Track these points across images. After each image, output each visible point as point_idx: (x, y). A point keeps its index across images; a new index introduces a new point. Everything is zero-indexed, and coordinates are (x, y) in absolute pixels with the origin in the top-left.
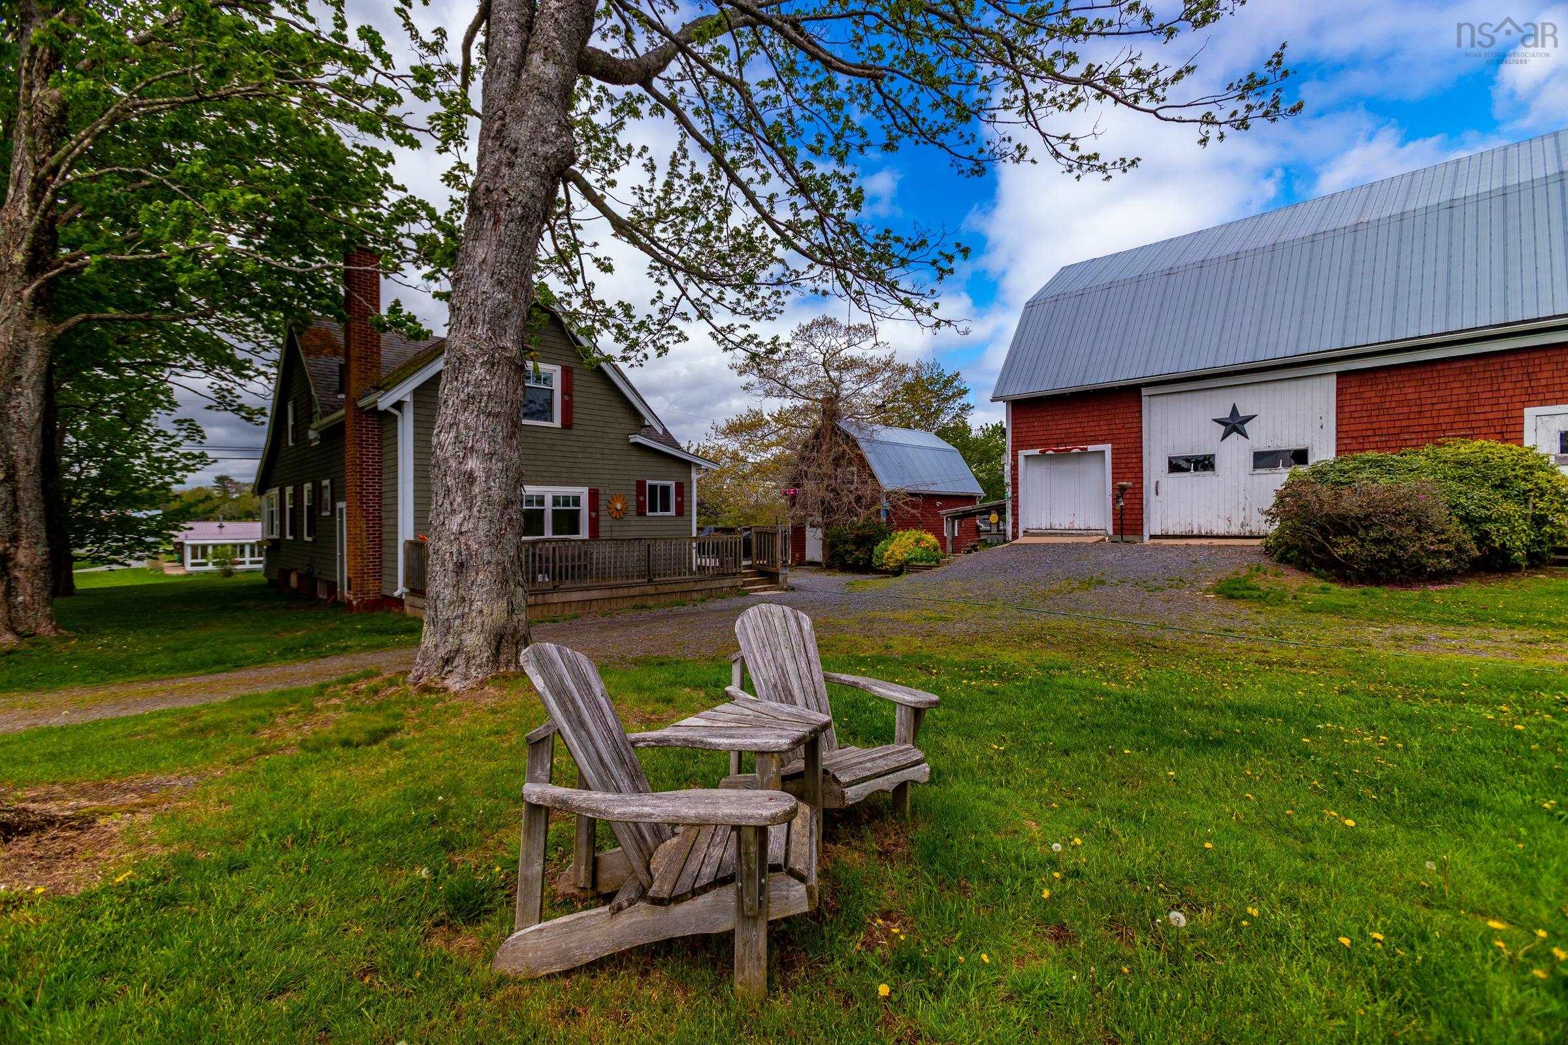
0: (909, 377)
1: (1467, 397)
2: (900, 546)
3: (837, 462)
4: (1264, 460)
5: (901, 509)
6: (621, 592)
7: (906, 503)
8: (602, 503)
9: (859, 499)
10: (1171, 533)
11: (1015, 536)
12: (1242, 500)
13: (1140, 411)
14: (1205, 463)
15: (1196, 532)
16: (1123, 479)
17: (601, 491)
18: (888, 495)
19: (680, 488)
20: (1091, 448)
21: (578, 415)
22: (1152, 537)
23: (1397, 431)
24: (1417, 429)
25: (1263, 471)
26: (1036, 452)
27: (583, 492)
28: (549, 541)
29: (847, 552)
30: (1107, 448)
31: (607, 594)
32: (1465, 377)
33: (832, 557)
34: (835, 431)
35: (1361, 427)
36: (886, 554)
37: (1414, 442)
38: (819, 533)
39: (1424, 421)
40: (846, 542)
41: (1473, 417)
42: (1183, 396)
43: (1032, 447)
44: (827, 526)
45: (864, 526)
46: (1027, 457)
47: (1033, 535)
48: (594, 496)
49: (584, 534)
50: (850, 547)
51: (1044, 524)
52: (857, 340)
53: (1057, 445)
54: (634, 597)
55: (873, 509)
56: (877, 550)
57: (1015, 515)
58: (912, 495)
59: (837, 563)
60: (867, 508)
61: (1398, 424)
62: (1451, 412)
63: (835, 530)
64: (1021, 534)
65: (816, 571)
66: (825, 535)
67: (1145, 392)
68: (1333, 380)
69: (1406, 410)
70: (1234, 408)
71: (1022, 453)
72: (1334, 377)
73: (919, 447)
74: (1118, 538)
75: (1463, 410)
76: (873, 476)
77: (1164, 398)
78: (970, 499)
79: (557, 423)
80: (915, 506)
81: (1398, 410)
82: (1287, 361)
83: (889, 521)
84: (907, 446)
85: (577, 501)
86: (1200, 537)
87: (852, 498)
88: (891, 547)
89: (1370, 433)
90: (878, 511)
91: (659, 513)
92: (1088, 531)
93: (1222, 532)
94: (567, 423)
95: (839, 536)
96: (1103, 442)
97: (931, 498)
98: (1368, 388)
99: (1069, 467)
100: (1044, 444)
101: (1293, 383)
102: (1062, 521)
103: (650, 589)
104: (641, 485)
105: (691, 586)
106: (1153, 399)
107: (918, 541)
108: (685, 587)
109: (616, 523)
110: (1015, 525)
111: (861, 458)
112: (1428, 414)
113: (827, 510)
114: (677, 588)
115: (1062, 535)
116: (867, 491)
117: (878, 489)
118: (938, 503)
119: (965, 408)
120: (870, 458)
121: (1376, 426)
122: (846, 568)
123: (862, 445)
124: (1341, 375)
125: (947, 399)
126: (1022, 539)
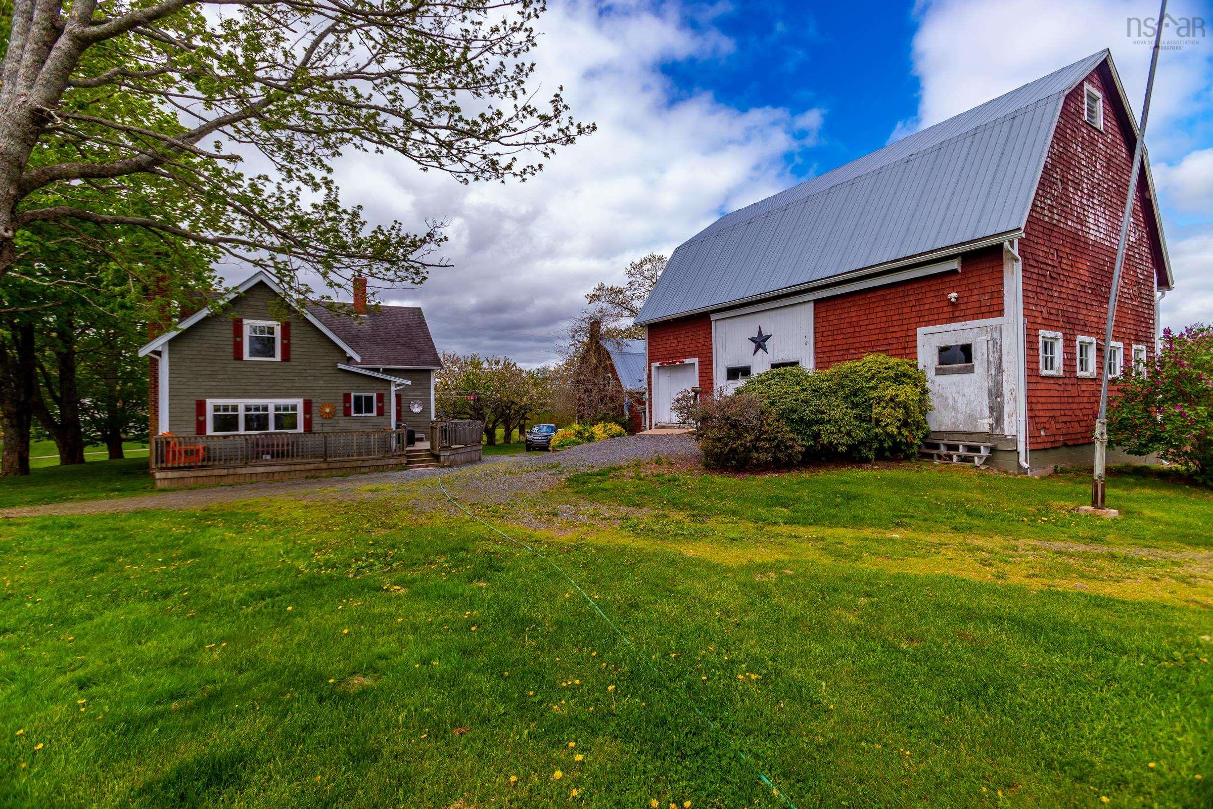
1: (885, 319)
5: (633, 405)
6: (298, 467)
7: (634, 401)
8: (315, 409)
11: (650, 427)
13: (711, 332)
14: (745, 372)
16: (705, 384)
17: (314, 401)
18: (628, 394)
19: (380, 398)
20: (685, 361)
21: (294, 352)
23: (847, 347)
24: (860, 345)
26: (659, 364)
27: (299, 402)
28: (272, 434)
30: (695, 360)
31: (286, 468)
32: (883, 303)
34: (598, 347)
35: (829, 344)
39: (862, 339)
41: (889, 335)
42: (733, 321)
43: (658, 360)
45: (602, 418)
46: (656, 368)
47: (658, 427)
48: (308, 406)
49: (300, 429)
51: (667, 420)
53: (669, 359)
54: (309, 470)
57: (651, 412)
58: (639, 393)
61: (848, 341)
62: (876, 332)
64: (653, 427)
67: (713, 317)
68: (811, 306)
69: (852, 330)
70: (760, 329)
71: (653, 365)
72: (811, 305)
75: (884, 330)
76: (618, 380)
77: (724, 322)
79: (278, 357)
81: (848, 330)
82: (774, 294)
83: (629, 414)
85: (294, 408)
89: (833, 348)
91: (364, 414)
94: (286, 356)
96: (694, 356)
98: (831, 313)
100: (662, 358)
101: (791, 309)
103: (323, 466)
104: (347, 397)
105: (359, 464)
106: (718, 322)
108: (354, 464)
109: (326, 421)
110: (650, 421)
111: (612, 367)
112: (864, 333)
114: (347, 465)
115: (674, 428)
120: (618, 366)
121: (836, 343)
123: (613, 357)
124: (816, 302)
126: (653, 430)
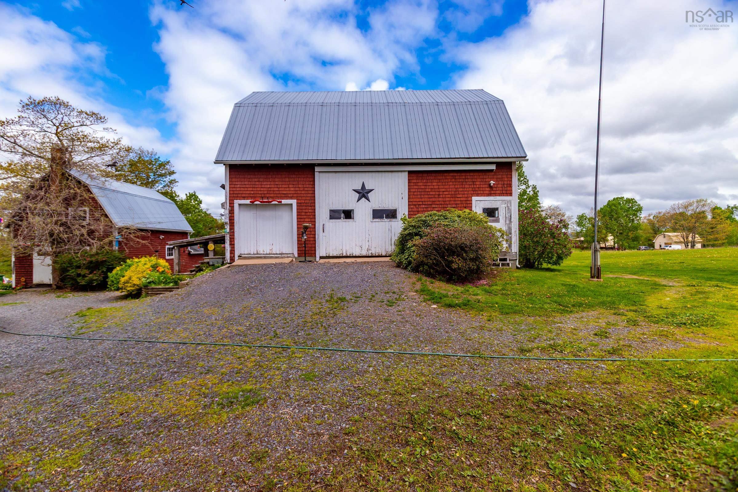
0: (132, 156)
1: (454, 190)
2: (138, 272)
3: (67, 202)
4: (378, 214)
5: (132, 240)
7: (138, 237)
9: (91, 233)
10: (331, 255)
11: (232, 259)
12: (367, 236)
13: (314, 181)
14: (348, 214)
15: (344, 254)
16: (304, 222)
18: (120, 230)
20: (284, 201)
22: (321, 258)
23: (430, 203)
24: (438, 203)
25: (377, 220)
26: (248, 202)
29: (79, 275)
30: (294, 202)
32: (453, 180)
33: (62, 280)
34: (66, 177)
35: (418, 200)
36: (123, 280)
37: (437, 209)
38: (48, 260)
39: (440, 199)
40: (78, 267)
41: (456, 199)
42: (337, 174)
43: (244, 198)
44: (56, 255)
45: (97, 254)
46: (240, 205)
47: (245, 258)
50: (84, 272)
51: (253, 251)
52: (88, 123)
53: (262, 198)
55: (107, 240)
56: (111, 275)
57: (232, 245)
58: (142, 230)
59: (69, 284)
60: (100, 239)
61: (431, 200)
62: (449, 196)
63: (65, 257)
64: (236, 258)
65: (45, 292)
66: (54, 262)
67: (317, 169)
69: (434, 193)
70: (363, 184)
71: (237, 202)
72: (407, 173)
73: (145, 197)
74: (303, 259)
75: (454, 196)
76: (106, 216)
77: (327, 174)
78: (184, 234)
80: (143, 238)
81: (431, 193)
83: (121, 250)
84: (136, 196)
86: (347, 257)
87: (84, 231)
88: (128, 274)
89: (421, 203)
90: (111, 243)
92: (282, 255)
93: (358, 254)
95: (70, 262)
96: (291, 198)
97: (156, 233)
98: (420, 181)
99: (268, 213)
100: (253, 197)
101: (390, 174)
102: (264, 249)
106: (321, 174)
107: (155, 267)
110: (232, 252)
111: (94, 199)
112: (441, 196)
113: (55, 240)
115: (265, 258)
116: (101, 227)
117: (110, 225)
118: (162, 237)
119: (172, 182)
120: (102, 201)
121: (423, 200)
122: (78, 288)
123: (94, 190)
124: (410, 172)
125: (161, 175)
126: (237, 262)
